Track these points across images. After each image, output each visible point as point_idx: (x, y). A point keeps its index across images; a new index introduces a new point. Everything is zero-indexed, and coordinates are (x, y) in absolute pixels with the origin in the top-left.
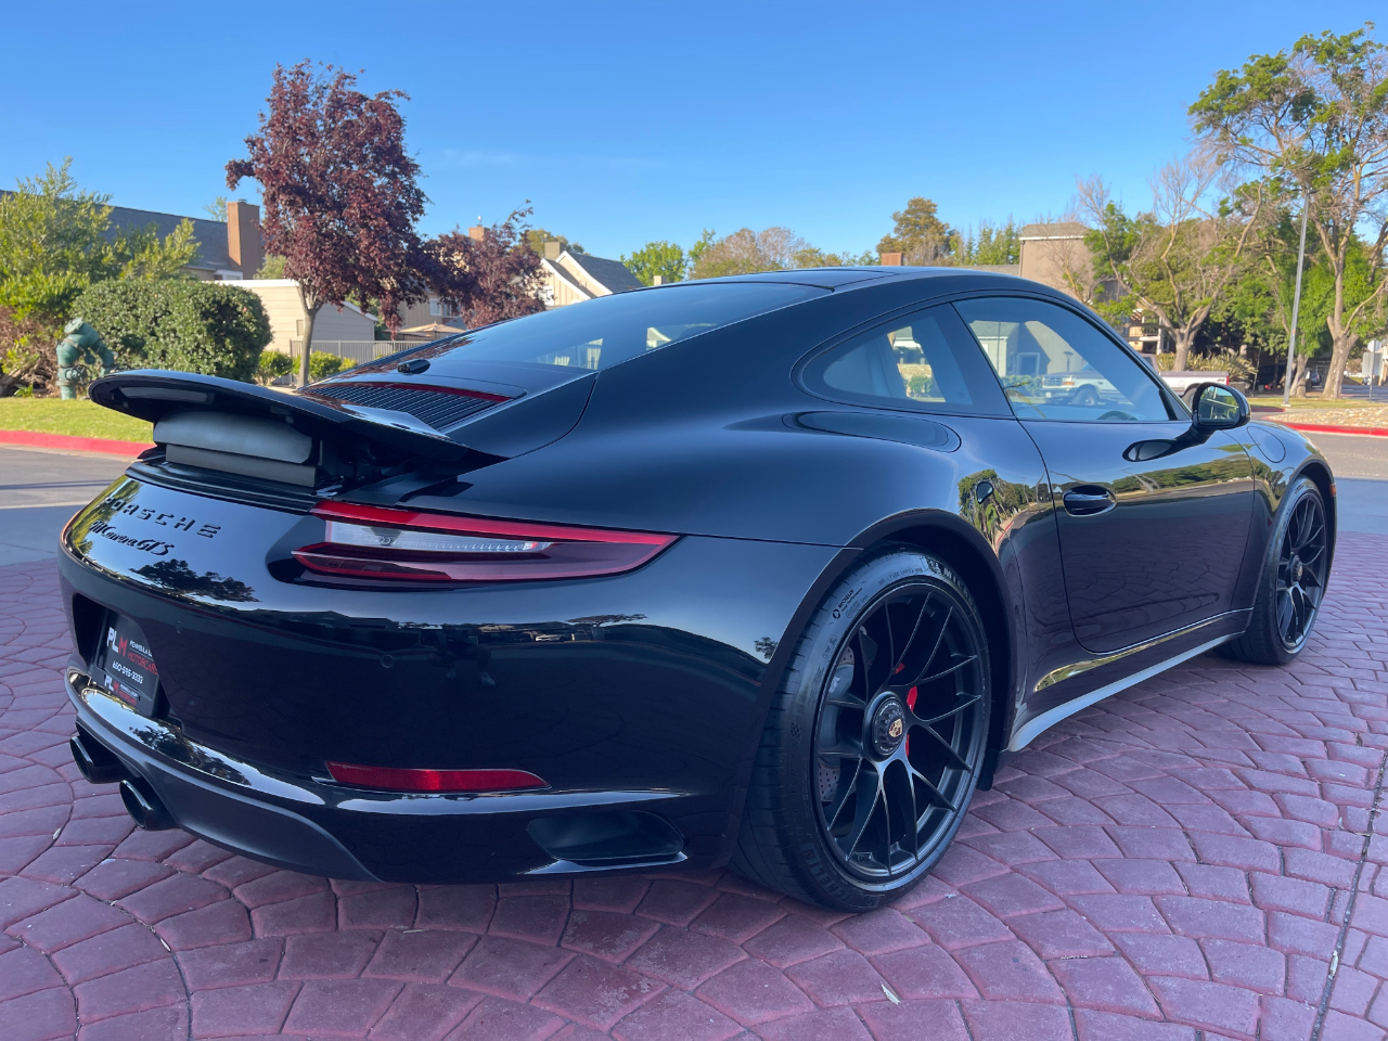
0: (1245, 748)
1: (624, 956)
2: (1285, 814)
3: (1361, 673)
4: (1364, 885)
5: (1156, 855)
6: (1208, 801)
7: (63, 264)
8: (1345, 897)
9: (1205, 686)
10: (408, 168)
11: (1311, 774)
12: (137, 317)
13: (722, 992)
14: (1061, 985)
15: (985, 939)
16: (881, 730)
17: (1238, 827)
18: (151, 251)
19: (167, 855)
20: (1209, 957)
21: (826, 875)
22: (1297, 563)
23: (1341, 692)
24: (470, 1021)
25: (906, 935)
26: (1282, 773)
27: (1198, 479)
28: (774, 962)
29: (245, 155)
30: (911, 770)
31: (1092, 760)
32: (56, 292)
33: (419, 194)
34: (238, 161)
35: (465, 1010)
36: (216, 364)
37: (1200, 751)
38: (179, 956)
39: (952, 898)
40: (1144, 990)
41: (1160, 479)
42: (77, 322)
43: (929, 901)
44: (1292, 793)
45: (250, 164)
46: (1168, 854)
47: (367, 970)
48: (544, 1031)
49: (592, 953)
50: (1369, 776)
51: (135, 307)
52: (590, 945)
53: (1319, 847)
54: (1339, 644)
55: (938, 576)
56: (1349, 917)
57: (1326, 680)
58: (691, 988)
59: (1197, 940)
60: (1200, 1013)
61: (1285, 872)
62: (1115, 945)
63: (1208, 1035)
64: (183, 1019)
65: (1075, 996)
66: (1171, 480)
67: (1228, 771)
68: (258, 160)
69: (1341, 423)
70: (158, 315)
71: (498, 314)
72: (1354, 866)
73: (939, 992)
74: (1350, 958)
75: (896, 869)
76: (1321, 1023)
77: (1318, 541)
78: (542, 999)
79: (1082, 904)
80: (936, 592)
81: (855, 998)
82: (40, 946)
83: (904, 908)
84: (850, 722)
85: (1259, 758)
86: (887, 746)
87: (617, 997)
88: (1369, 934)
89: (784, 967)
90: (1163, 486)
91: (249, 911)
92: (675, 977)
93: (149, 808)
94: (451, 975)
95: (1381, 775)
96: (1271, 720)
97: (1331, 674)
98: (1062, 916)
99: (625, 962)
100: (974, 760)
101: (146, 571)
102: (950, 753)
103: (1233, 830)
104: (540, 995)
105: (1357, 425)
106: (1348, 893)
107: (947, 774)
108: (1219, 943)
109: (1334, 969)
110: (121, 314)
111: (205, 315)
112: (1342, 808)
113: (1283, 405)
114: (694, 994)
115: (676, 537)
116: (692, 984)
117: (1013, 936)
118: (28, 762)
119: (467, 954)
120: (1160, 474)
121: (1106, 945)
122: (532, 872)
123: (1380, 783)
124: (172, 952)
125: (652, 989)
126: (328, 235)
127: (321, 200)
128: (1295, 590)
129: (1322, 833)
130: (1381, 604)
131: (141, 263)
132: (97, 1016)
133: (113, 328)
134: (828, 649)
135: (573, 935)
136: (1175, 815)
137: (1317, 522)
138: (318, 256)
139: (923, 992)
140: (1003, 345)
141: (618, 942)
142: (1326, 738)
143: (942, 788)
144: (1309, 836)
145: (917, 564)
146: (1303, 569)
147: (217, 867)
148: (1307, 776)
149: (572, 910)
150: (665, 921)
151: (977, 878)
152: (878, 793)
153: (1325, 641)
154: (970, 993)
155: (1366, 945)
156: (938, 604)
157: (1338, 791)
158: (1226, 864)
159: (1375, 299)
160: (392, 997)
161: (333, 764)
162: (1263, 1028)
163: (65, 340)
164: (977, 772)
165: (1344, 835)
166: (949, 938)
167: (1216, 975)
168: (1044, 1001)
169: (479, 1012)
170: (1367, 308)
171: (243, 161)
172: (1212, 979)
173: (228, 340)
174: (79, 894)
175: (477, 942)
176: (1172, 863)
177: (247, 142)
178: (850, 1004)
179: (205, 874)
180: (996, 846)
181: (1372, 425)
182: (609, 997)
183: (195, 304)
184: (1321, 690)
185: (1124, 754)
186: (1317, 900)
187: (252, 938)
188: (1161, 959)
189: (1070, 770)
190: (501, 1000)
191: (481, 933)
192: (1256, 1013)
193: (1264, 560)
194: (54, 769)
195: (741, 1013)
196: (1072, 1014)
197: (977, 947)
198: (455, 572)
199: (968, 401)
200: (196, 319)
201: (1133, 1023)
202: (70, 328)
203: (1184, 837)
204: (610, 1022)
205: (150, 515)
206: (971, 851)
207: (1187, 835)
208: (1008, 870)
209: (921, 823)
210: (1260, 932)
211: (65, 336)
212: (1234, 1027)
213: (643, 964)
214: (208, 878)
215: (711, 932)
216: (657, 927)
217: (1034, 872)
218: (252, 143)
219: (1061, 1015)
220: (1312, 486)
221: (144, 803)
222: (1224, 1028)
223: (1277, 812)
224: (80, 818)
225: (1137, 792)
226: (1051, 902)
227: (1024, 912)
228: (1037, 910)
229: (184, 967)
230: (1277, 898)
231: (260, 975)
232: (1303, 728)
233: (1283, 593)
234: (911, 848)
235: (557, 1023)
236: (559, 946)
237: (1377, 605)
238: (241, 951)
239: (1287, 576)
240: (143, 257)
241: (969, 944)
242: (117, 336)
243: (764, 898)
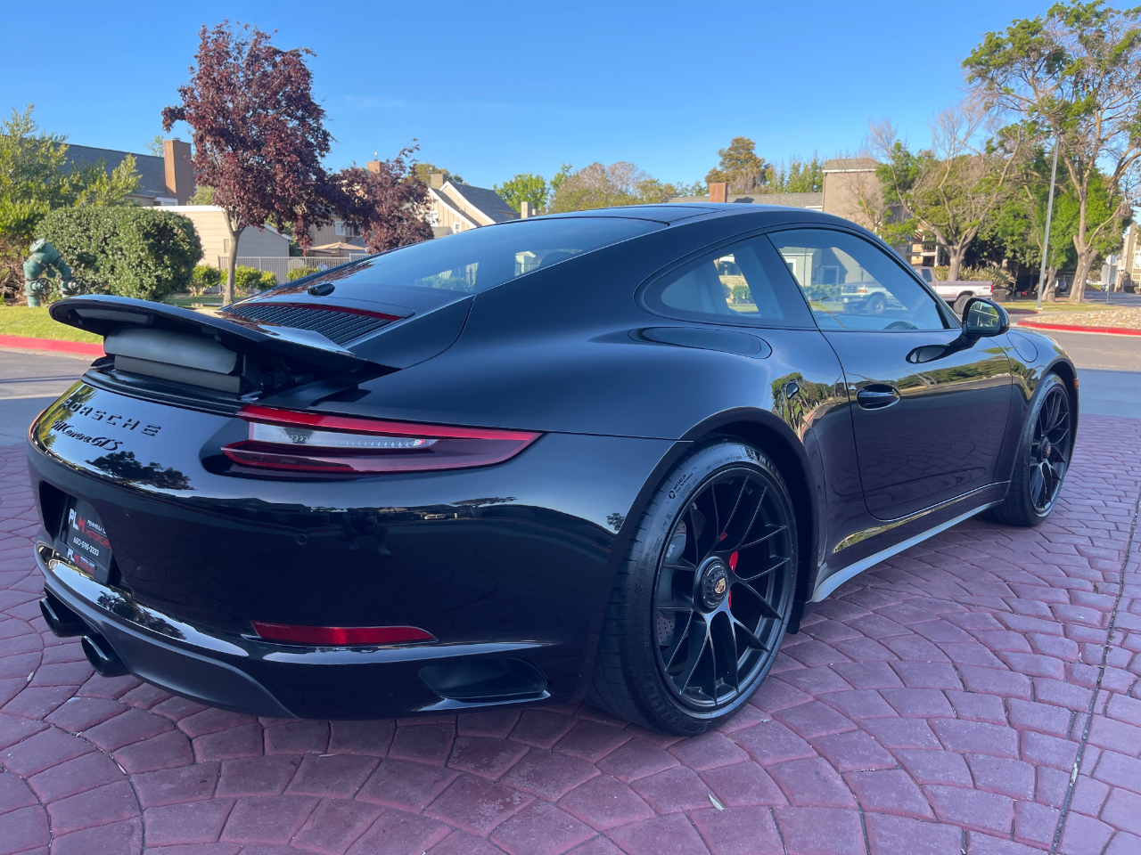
0: (1003, 596)
1: (500, 774)
2: (1035, 650)
3: (1097, 533)
4: (1099, 708)
5: (931, 685)
6: (972, 639)
7: (27, 194)
8: (1083, 719)
9: (972, 544)
10: (316, 112)
11: (1056, 616)
12: (90, 238)
13: (579, 803)
14: (854, 793)
15: (793, 756)
16: (709, 588)
17: (998, 662)
18: (101, 182)
19: (122, 694)
20: (973, 768)
21: (664, 706)
22: (1046, 443)
23: (1082, 548)
24: (374, 830)
25: (729, 753)
26: (1033, 616)
27: (966, 376)
28: (622, 778)
29: (178, 102)
30: (733, 620)
31: (880, 607)
32: (22, 217)
33: (326, 134)
34: (172, 108)
35: (370, 821)
36: (157, 277)
37: (967, 598)
38: (133, 779)
39: (767, 722)
40: (920, 797)
41: (937, 377)
42: (40, 242)
43: (748, 725)
44: (1041, 633)
45: (182, 110)
46: (941, 684)
47: (289, 787)
48: (433, 838)
49: (473, 772)
50: (1104, 618)
51: (88, 229)
52: (472, 765)
53: (1062, 677)
54: (1080, 509)
55: (755, 462)
56: (1087, 735)
57: (1070, 538)
58: (554, 799)
59: (963, 755)
60: (966, 815)
61: (1035, 698)
62: (897, 760)
63: (972, 833)
64: (138, 832)
65: (865, 802)
66: (945, 377)
67: (990, 615)
68: (189, 106)
69: (1083, 323)
70: (106, 236)
71: (392, 235)
72: (1091, 693)
73: (755, 801)
74: (1087, 768)
75: (721, 700)
76: (1063, 823)
77: (1064, 425)
78: (433, 810)
79: (871, 726)
80: (753, 475)
81: (688, 806)
82: (18, 771)
83: (727, 732)
84: (683, 582)
85: (1014, 604)
86: (713, 600)
87: (494, 808)
88: (1103, 749)
89: (630, 781)
90: (939, 382)
91: (191, 741)
92: (539, 791)
93: (106, 659)
94: (358, 792)
95: (1113, 617)
96: (1024, 572)
97: (1073, 534)
98: (855, 736)
99: (500, 779)
100: (784, 610)
101: (99, 463)
102: (765, 604)
103: (993, 664)
104: (431, 808)
105: (1096, 325)
106: (1086, 715)
107: (762, 622)
108: (981, 757)
109: (1074, 778)
110: (77, 235)
111: (147, 236)
112: (1081, 644)
113: (1037, 308)
114: (557, 804)
115: (540, 434)
116: (555, 797)
117: (815, 753)
118: (6, 616)
119: (371, 775)
120: (937, 373)
121: (890, 760)
122: (424, 709)
123: (1112, 623)
124: (127, 776)
125: (522, 802)
126: (249, 169)
127: (243, 141)
128: (1045, 465)
129: (1065, 666)
130: (1114, 475)
131: (92, 193)
132: (66, 830)
133: (70, 247)
134: (665, 524)
135: (458, 757)
136: (946, 652)
137: (1063, 409)
138: (243, 187)
139: (742, 801)
140: (809, 260)
141: (495, 762)
142: (1069, 587)
143: (758, 634)
144: (1053, 667)
145: (737, 452)
146: (1052, 448)
147: (164, 704)
148: (1053, 618)
149: (457, 736)
150: (533, 744)
151: (786, 706)
152: (706, 639)
153: (1067, 506)
154: (781, 801)
155: (1100, 757)
156: (755, 485)
157: (1079, 631)
158: (987, 693)
159: (1112, 220)
160: (310, 811)
161: (258, 624)
162: (1017, 828)
163: (30, 258)
164: (786, 620)
165: (1083, 667)
166: (764, 756)
167: (978, 784)
168: (840, 807)
169: (381, 822)
170: (1106, 229)
171: (176, 107)
172: (975, 787)
173: (166, 257)
174: (49, 727)
175: (379, 764)
176: (944, 692)
177: (180, 91)
178: (684, 812)
179: (155, 710)
180: (803, 679)
181: (1109, 325)
182: (487, 808)
183: (138, 227)
184: (1065, 546)
185: (905, 602)
186: (1060, 722)
187: (194, 762)
188: (935, 771)
189: (862, 616)
190: (399, 812)
191: (383, 756)
192: (1011, 815)
193: (1020, 440)
194: (28, 622)
195: (595, 820)
196: (863, 817)
197: (787, 762)
198: (357, 464)
199: (780, 316)
200: (139, 239)
201: (912, 824)
202: (34, 247)
203: (953, 670)
204: (489, 829)
205: (102, 417)
206: (783, 683)
207: (956, 669)
208: (811, 699)
209: (741, 662)
210: (1014, 748)
211: (30, 254)
212: (993, 827)
213: (515, 780)
214: (156, 712)
215: (571, 753)
216: (526, 750)
217: (833, 700)
218: (184, 92)
219: (853, 818)
220: (1059, 381)
221: (102, 655)
222: (985, 827)
223: (1029, 649)
224: (49, 663)
225: (916, 633)
226: (846, 725)
227: (824, 734)
228: (835, 732)
229: (137, 787)
230: (1028, 721)
231: (200, 794)
232: (1051, 579)
233: (1034, 468)
234: (733, 682)
235: (445, 830)
236: (446, 766)
237: (1112, 476)
238: (185, 774)
239: (1038, 455)
240: (94, 188)
241: (780, 760)
242: (73, 254)
243: (612, 724)
